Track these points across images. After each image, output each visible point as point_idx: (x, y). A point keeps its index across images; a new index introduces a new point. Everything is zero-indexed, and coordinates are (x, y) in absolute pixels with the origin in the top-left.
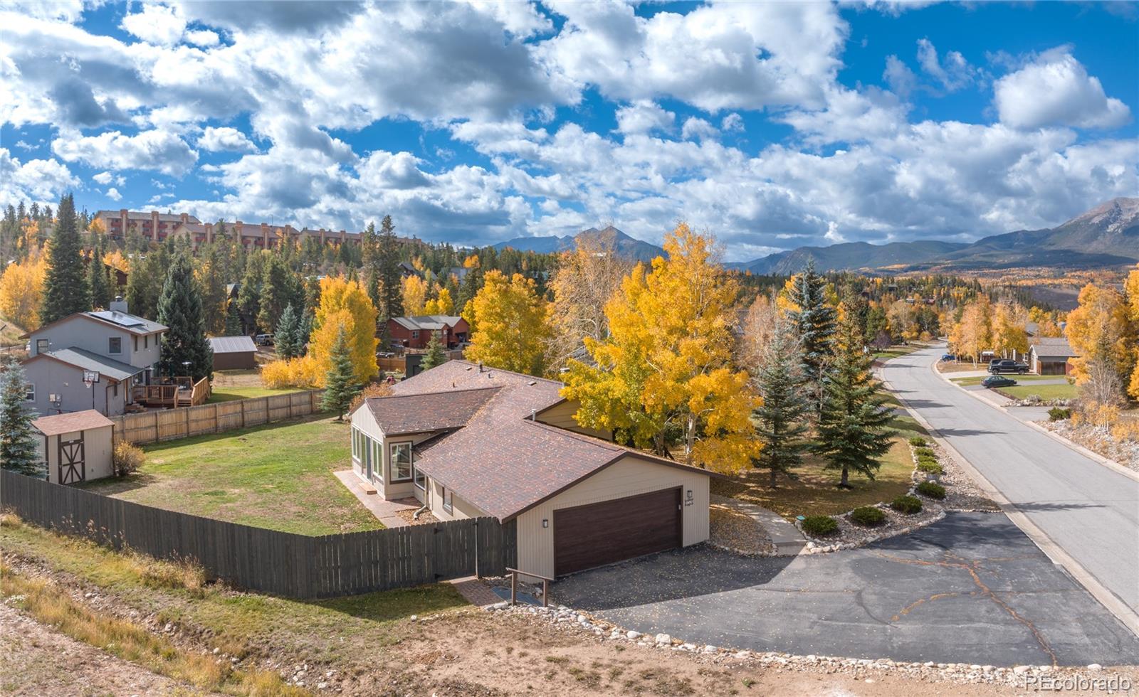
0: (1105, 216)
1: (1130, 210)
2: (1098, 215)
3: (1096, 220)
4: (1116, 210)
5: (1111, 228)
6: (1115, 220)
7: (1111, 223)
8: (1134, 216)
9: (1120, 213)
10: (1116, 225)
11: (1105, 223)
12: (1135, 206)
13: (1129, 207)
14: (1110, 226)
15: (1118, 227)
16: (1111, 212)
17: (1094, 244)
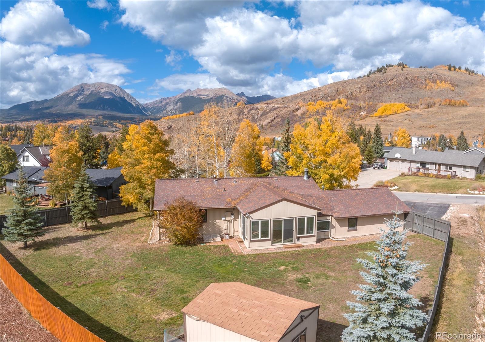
0: (76, 92)
1: (88, 89)
2: (72, 92)
3: (71, 95)
4: (81, 89)
5: (79, 98)
6: (81, 94)
7: (79, 96)
8: (90, 92)
9: (83, 91)
10: (81, 97)
11: (76, 96)
12: (91, 87)
13: (88, 88)
14: (78, 97)
15: (82, 98)
16: (79, 91)
17: (71, 106)
